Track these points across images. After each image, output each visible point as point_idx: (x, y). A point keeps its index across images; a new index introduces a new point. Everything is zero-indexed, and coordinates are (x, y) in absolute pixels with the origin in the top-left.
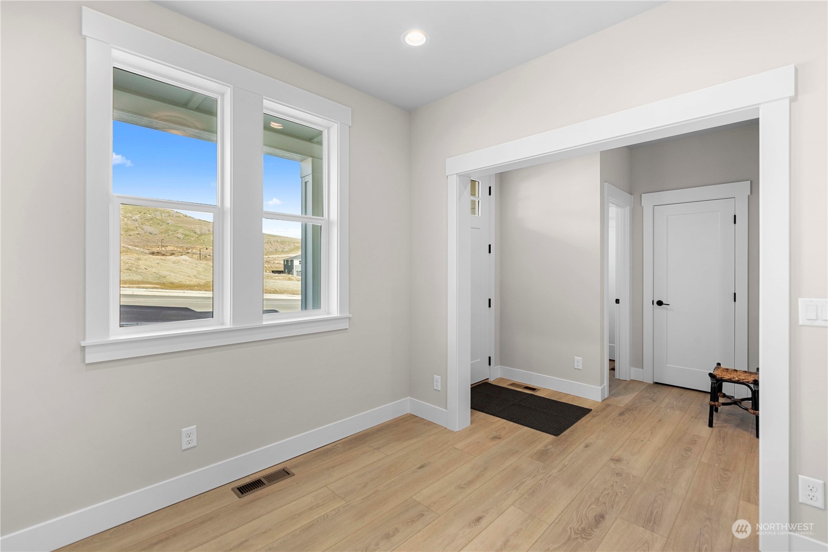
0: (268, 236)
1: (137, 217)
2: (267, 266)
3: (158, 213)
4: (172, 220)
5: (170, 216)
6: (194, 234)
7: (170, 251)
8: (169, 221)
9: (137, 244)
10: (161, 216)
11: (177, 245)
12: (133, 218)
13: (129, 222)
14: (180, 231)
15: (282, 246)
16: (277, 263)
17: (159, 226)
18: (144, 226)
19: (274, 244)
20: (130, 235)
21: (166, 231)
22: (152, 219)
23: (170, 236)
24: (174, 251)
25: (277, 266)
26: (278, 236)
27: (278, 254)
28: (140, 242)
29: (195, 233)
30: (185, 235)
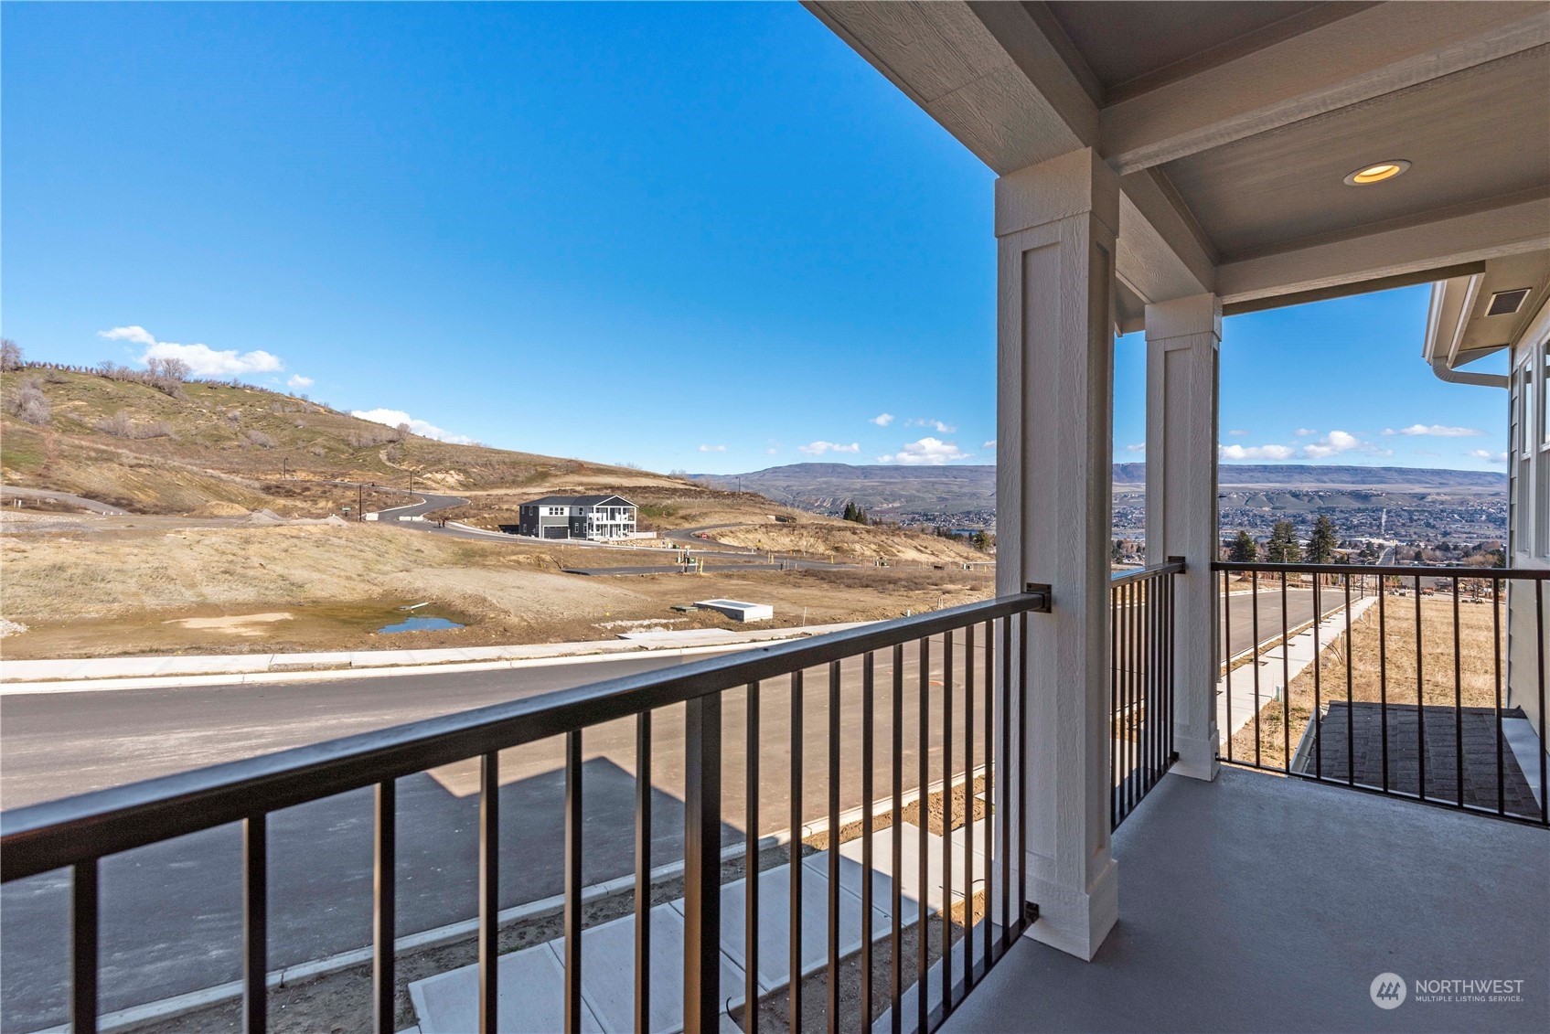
0: (486, 452)
1: (237, 413)
2: (486, 516)
3: (277, 406)
4: (303, 419)
5: (299, 411)
6: (346, 448)
7: (302, 481)
8: (299, 422)
9: (237, 467)
10: (284, 411)
11: (313, 469)
12: (230, 415)
13: (222, 423)
14: (319, 440)
15: (513, 471)
16: (507, 510)
17: (278, 431)
18: (251, 432)
19: (497, 467)
20: (224, 449)
21: (293, 441)
22: (264, 417)
23: (301, 451)
24: (308, 481)
25: (507, 515)
26: (504, 452)
27: (507, 488)
28: (243, 464)
29: (349, 444)
30: (328, 448)
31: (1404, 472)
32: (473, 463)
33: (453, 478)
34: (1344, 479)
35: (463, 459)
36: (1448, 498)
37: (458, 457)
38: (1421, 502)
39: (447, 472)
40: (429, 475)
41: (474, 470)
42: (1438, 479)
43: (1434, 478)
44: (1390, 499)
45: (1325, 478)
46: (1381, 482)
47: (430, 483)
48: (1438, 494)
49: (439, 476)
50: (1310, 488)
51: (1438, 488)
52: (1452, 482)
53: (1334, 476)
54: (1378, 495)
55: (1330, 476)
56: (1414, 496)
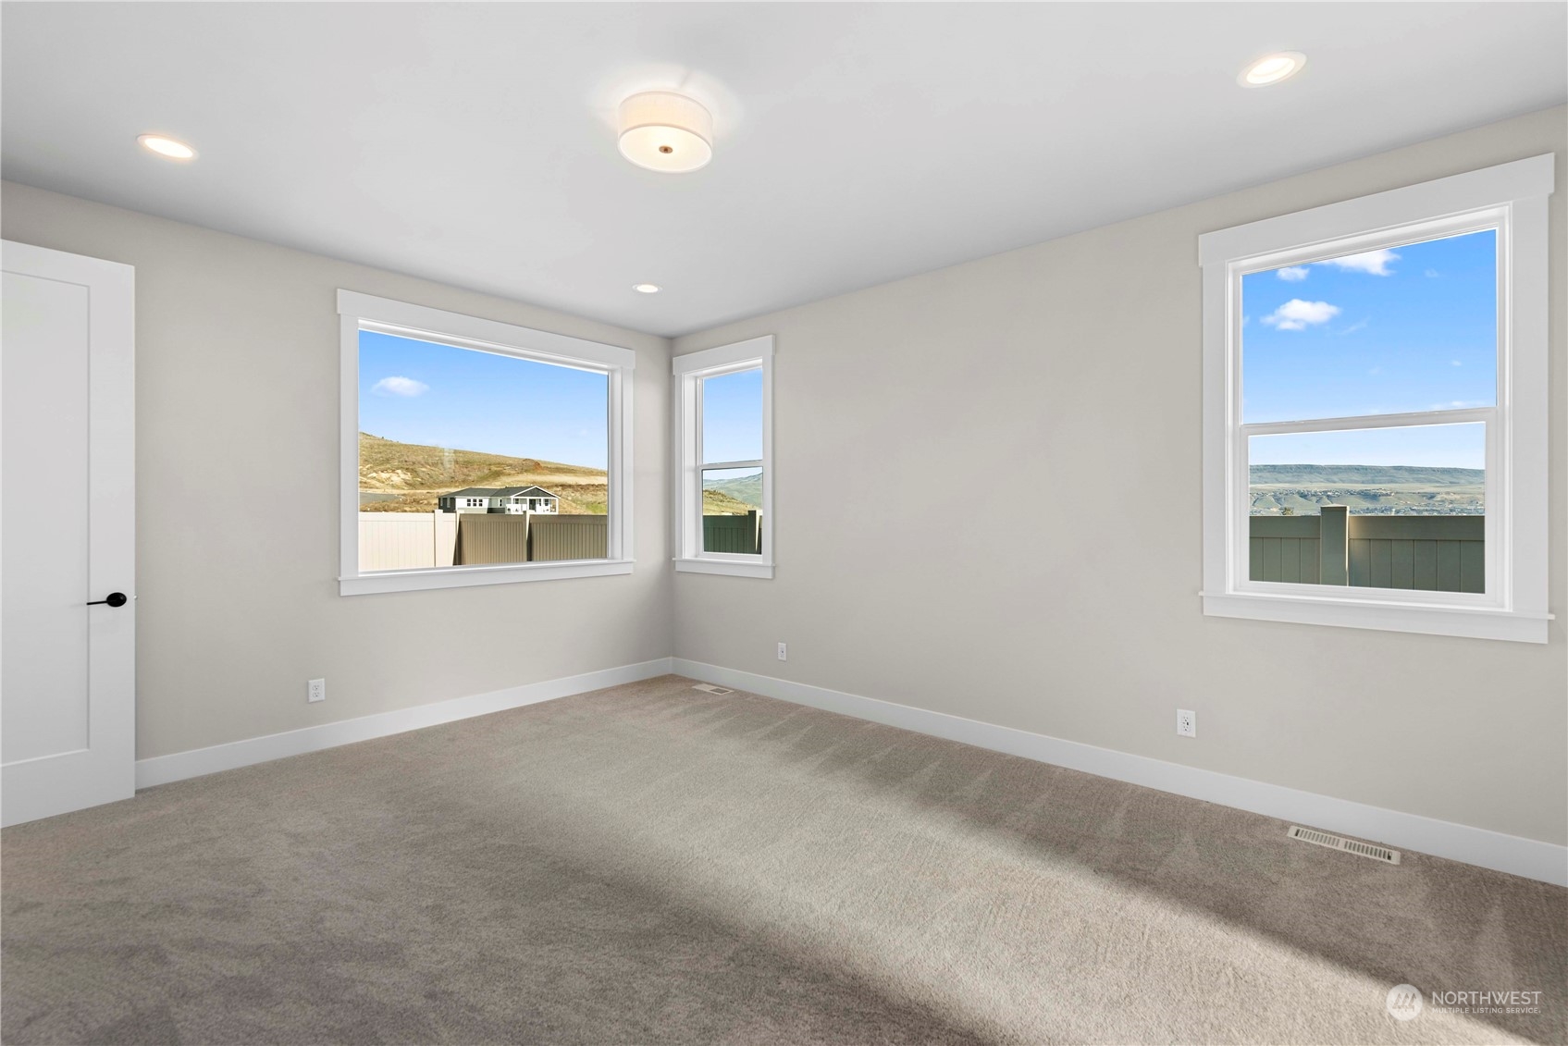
31: (1414, 470)
32: (423, 462)
33: (399, 477)
34: (1354, 478)
35: (412, 458)
36: (1458, 497)
37: (408, 457)
38: (1430, 501)
39: (393, 471)
40: (374, 475)
41: (423, 469)
42: (1447, 478)
43: (1444, 477)
44: (1399, 499)
45: (1335, 478)
46: (1392, 482)
47: (374, 482)
48: (1448, 493)
49: (384, 475)
50: (1319, 488)
51: (1450, 487)
52: (1463, 481)
53: (1344, 476)
54: (1387, 495)
55: (1341, 476)
56: (1423, 495)
